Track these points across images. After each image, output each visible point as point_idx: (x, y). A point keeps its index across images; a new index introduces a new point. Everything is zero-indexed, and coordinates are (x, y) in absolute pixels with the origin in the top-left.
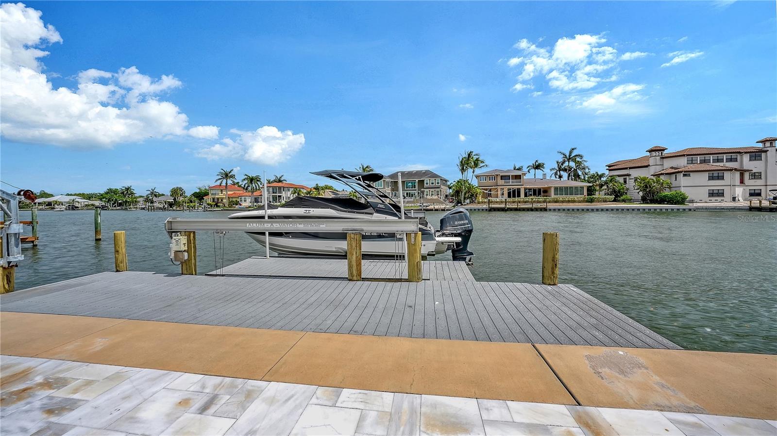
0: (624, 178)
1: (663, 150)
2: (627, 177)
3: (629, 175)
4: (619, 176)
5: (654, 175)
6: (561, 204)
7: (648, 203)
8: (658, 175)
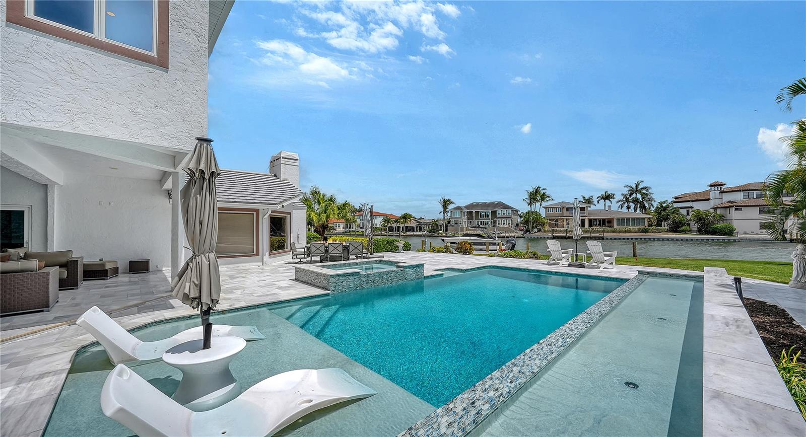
0: (687, 210)
1: (722, 185)
2: (690, 210)
3: (692, 207)
4: (681, 208)
5: (713, 208)
6: (618, 234)
7: (703, 234)
8: (715, 209)
